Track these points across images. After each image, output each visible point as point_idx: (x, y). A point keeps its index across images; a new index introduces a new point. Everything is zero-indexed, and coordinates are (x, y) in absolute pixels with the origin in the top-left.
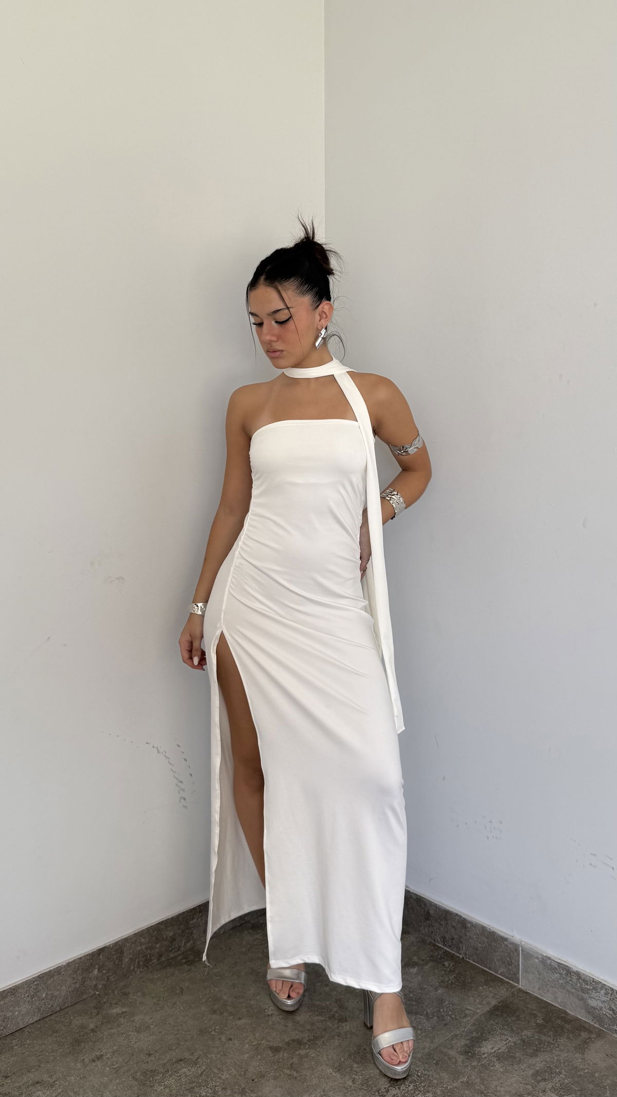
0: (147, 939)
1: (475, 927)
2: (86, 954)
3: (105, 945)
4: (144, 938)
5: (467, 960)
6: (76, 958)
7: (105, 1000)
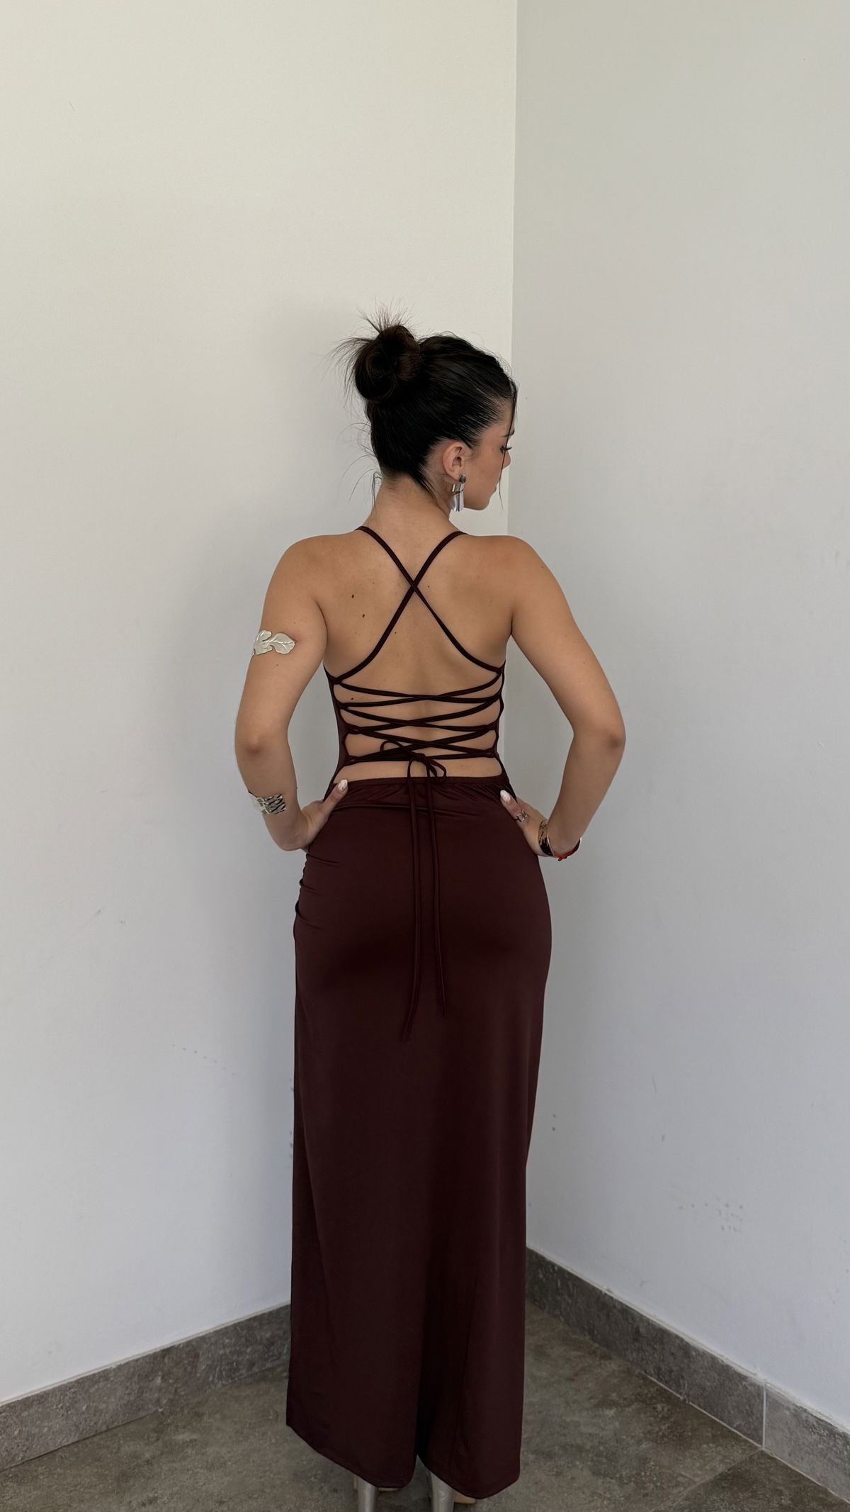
0: (234, 1340)
1: (702, 1356)
2: (144, 1355)
3: (173, 1345)
4: (228, 1338)
5: (691, 1403)
6: (131, 1359)
7: (169, 1421)
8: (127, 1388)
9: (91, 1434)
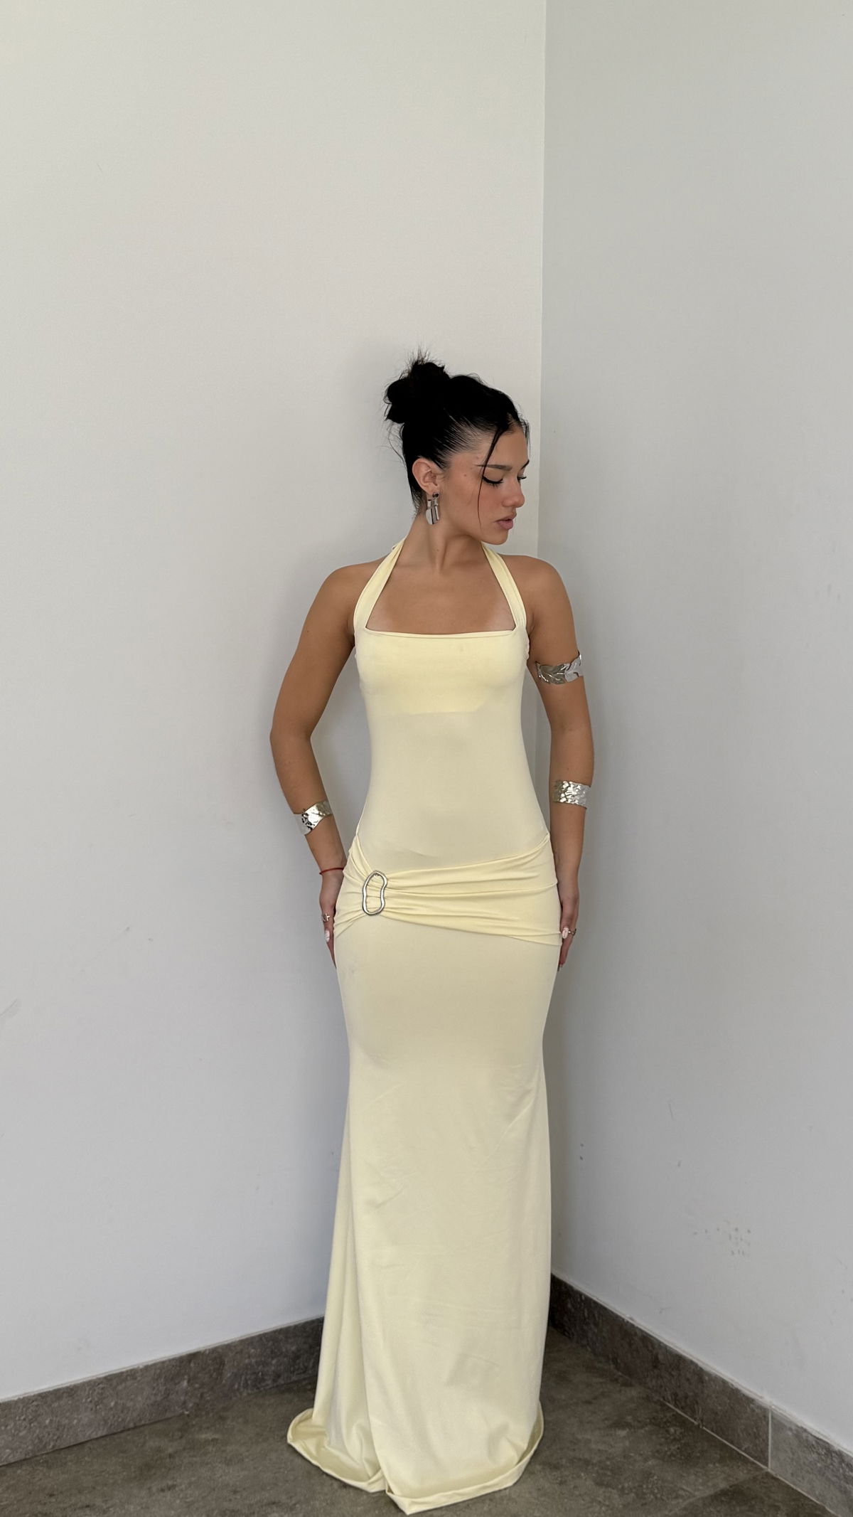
0: (259, 1351)
1: (715, 1382)
2: (171, 1358)
3: (199, 1350)
4: (253, 1348)
5: (704, 1428)
6: (158, 1361)
7: (194, 1423)
8: (154, 1389)
9: (119, 1430)
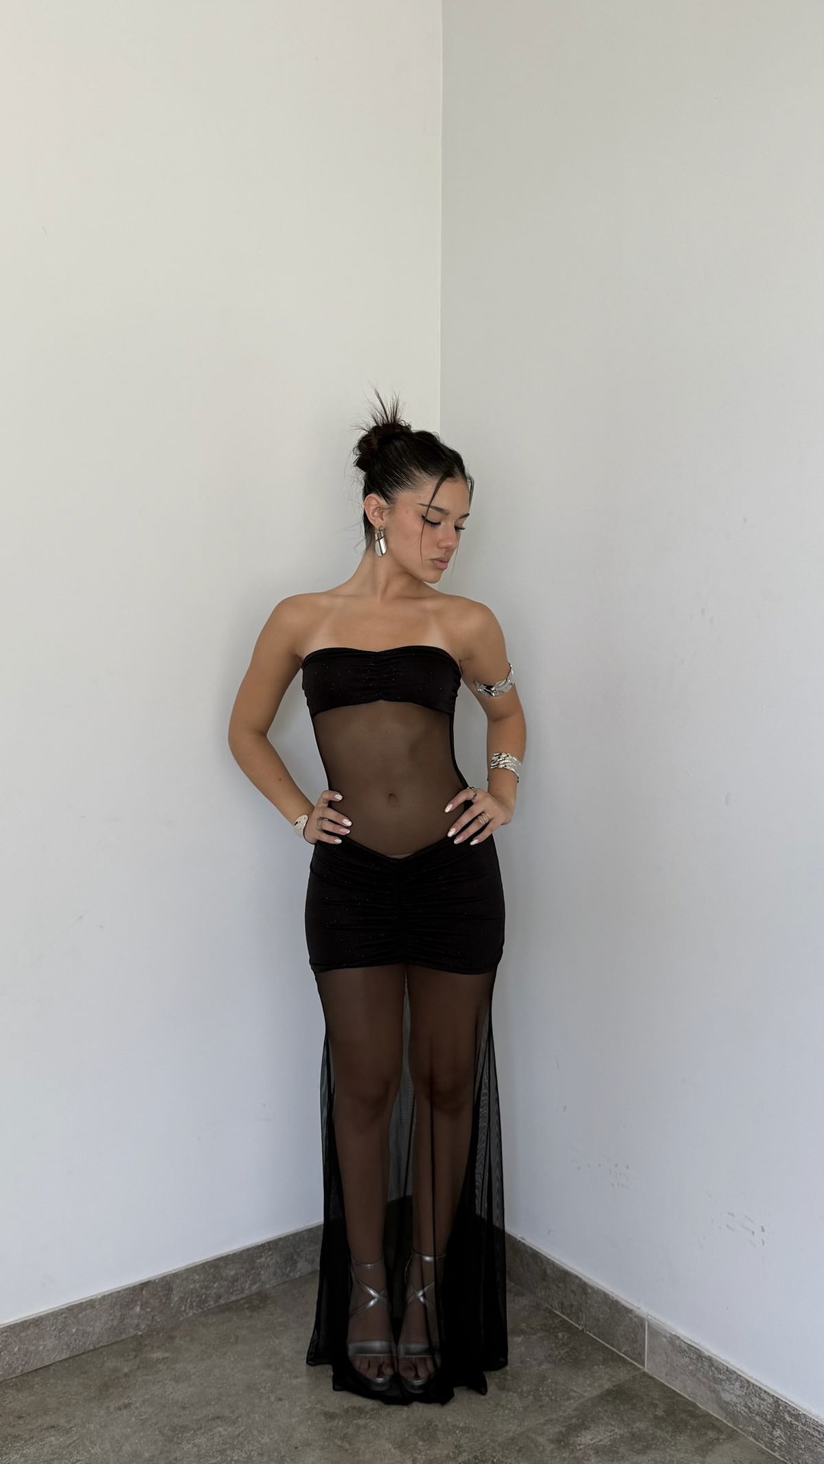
0: (202, 1277)
1: (595, 1293)
2: (126, 1287)
3: (149, 1280)
4: (199, 1275)
5: (588, 1333)
6: (113, 1291)
7: (146, 1343)
8: (111, 1315)
9: (81, 1352)
